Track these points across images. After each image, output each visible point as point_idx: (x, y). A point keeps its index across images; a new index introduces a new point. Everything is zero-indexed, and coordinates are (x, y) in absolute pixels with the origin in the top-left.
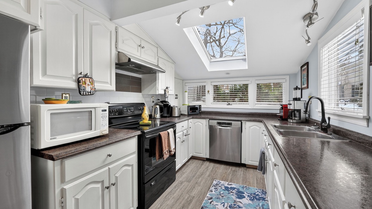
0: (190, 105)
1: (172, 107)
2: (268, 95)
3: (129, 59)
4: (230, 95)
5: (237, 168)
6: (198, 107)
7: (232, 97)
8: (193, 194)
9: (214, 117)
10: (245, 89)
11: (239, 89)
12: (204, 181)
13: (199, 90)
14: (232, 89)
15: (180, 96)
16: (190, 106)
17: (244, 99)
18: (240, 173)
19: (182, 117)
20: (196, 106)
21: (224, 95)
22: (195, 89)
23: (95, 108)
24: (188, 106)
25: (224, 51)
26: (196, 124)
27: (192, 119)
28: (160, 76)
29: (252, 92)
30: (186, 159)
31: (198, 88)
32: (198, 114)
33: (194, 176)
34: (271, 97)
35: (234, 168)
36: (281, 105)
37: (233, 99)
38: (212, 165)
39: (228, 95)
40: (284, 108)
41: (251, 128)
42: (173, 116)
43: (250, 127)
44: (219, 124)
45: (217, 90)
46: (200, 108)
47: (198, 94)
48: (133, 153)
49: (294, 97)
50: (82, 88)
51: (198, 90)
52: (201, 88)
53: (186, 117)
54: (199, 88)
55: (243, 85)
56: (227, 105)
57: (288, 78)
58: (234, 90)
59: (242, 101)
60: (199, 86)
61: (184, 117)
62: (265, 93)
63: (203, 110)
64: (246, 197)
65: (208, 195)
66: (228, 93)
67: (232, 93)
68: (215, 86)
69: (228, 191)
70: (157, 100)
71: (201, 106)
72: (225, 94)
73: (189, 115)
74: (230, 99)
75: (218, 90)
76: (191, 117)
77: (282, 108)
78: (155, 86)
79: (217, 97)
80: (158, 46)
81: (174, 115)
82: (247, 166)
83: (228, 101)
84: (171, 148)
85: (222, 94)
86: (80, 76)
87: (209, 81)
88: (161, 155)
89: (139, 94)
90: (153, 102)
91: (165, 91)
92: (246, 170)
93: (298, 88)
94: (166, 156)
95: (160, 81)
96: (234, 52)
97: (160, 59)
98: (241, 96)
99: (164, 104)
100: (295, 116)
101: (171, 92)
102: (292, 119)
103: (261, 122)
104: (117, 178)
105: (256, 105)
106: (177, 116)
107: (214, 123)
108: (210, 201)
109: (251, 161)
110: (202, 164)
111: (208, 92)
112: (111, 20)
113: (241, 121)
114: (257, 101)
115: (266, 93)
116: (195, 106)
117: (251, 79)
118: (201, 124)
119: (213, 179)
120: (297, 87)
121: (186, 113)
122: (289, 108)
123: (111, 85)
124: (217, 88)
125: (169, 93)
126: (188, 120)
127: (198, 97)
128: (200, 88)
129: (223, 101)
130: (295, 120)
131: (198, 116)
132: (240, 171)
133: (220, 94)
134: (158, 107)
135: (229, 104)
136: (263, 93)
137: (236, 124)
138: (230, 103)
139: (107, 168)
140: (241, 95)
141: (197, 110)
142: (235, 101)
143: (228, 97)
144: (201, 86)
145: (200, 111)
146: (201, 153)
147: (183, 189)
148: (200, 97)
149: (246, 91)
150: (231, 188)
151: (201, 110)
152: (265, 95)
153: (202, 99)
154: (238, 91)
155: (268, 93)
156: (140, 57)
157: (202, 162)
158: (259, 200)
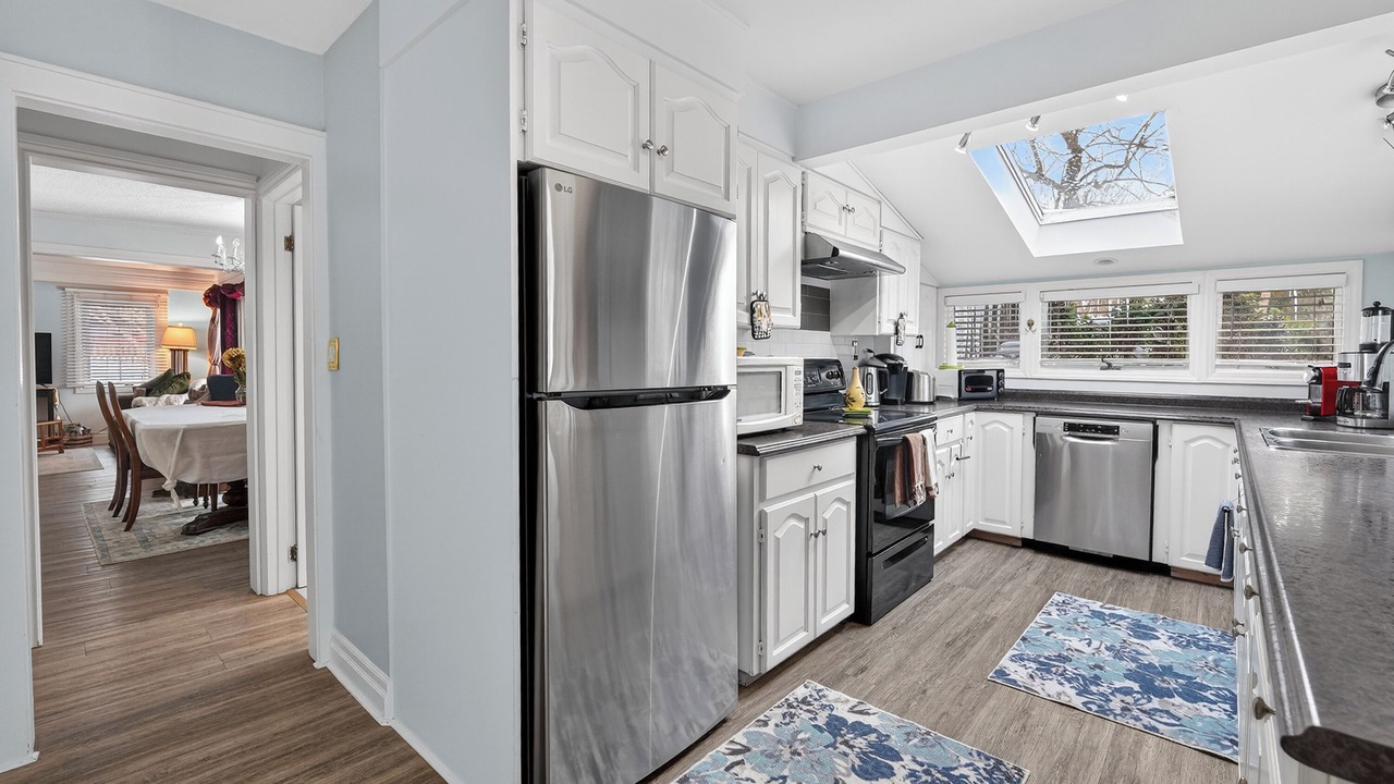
0: (964, 368)
1: (911, 375)
2: (1274, 333)
3: (835, 251)
4: (1113, 336)
5: (1136, 577)
6: (994, 374)
7: (1120, 343)
8: (991, 612)
9: (1052, 407)
10: (1176, 313)
11: (1153, 314)
12: (1019, 591)
13: (990, 319)
14: (1123, 315)
15: (929, 341)
16: (966, 372)
17: (1172, 349)
18: (1144, 590)
19: (938, 405)
20: (987, 373)
21: (1090, 336)
22: (975, 317)
23: (785, 366)
24: (960, 372)
25: (1088, 146)
26: (987, 428)
27: (974, 413)
28: (887, 282)
29: (1204, 323)
30: (958, 532)
31: (986, 313)
32: (992, 399)
33: (987, 579)
34: (1286, 341)
35: (1123, 575)
36: (1315, 369)
37: (1127, 350)
38: (1043, 560)
39: (1104, 336)
40: (1325, 378)
41: (1193, 445)
42: (915, 400)
43: (1187, 442)
44: (1071, 428)
45: (1062, 317)
46: (998, 379)
47: (986, 331)
48: (847, 477)
49: (1363, 340)
50: (757, 323)
51: (986, 319)
52: (999, 312)
53: (952, 405)
54: (990, 313)
55: (1168, 298)
56: (1102, 369)
57: (1355, 269)
58: (1128, 318)
59: (1163, 356)
60: (991, 307)
61: (946, 405)
62: (1261, 326)
63: (1009, 385)
64: (1164, 638)
65: (1037, 618)
66: (1103, 329)
67: (1120, 329)
68: (1054, 304)
69: (1104, 620)
70: (864, 352)
71: (1003, 371)
72: (1091, 330)
73: (961, 400)
74: (1113, 350)
75: (1067, 317)
76: (973, 406)
77: (1318, 379)
78: (872, 314)
79: (1061, 343)
80: (882, 198)
81: (919, 397)
82: (1172, 574)
83: (1104, 356)
84: (929, 479)
85: (1083, 330)
86: (754, 298)
87: (1034, 289)
88: (908, 495)
89: (825, 335)
90: (856, 358)
91: (897, 325)
92: (1169, 584)
93: (1383, 309)
94: (921, 499)
95: (885, 296)
96: (1134, 149)
97: (885, 232)
98: (1159, 339)
99: (888, 364)
100: (1366, 407)
101: (911, 328)
102: (1352, 415)
103: (1231, 424)
104: (825, 521)
105: (1219, 371)
106: (927, 400)
107: (1053, 426)
108: (1046, 631)
109: (1189, 555)
110: (1008, 556)
111: (1030, 324)
112: (793, 159)
113: (1153, 421)
114: (1223, 357)
115: (1268, 326)
116: (983, 371)
117: (1196, 277)
118: (1006, 430)
119: (1050, 593)
120: (1377, 304)
121: (954, 395)
122: (1342, 380)
123: (794, 314)
124: (1060, 313)
125: (907, 332)
126: (964, 413)
127: (986, 344)
128: (995, 313)
129: (1084, 356)
130: (1364, 417)
131: (995, 405)
132: (1148, 585)
133: (1070, 330)
134: (873, 371)
135: (1110, 366)
136: (1253, 326)
137: (1134, 433)
138: (1116, 362)
139: (811, 495)
140: (1156, 332)
141: (990, 384)
142: (1134, 356)
143: (1107, 343)
144: (999, 307)
145: (998, 387)
146: (1004, 523)
147: (959, 599)
148: (995, 343)
149: (1180, 320)
150: (1111, 615)
151: (1003, 386)
152: (1261, 334)
153: (1002, 349)
154: (1146, 321)
155: (1275, 325)
156: (845, 236)
157: (1007, 549)
158: (1207, 649)
